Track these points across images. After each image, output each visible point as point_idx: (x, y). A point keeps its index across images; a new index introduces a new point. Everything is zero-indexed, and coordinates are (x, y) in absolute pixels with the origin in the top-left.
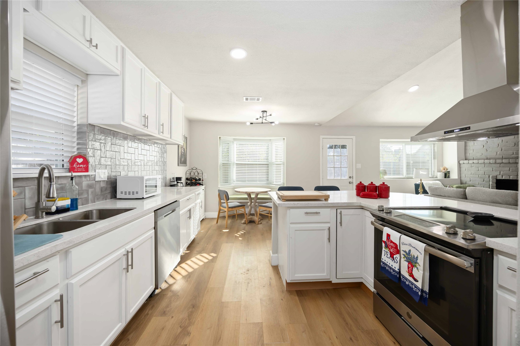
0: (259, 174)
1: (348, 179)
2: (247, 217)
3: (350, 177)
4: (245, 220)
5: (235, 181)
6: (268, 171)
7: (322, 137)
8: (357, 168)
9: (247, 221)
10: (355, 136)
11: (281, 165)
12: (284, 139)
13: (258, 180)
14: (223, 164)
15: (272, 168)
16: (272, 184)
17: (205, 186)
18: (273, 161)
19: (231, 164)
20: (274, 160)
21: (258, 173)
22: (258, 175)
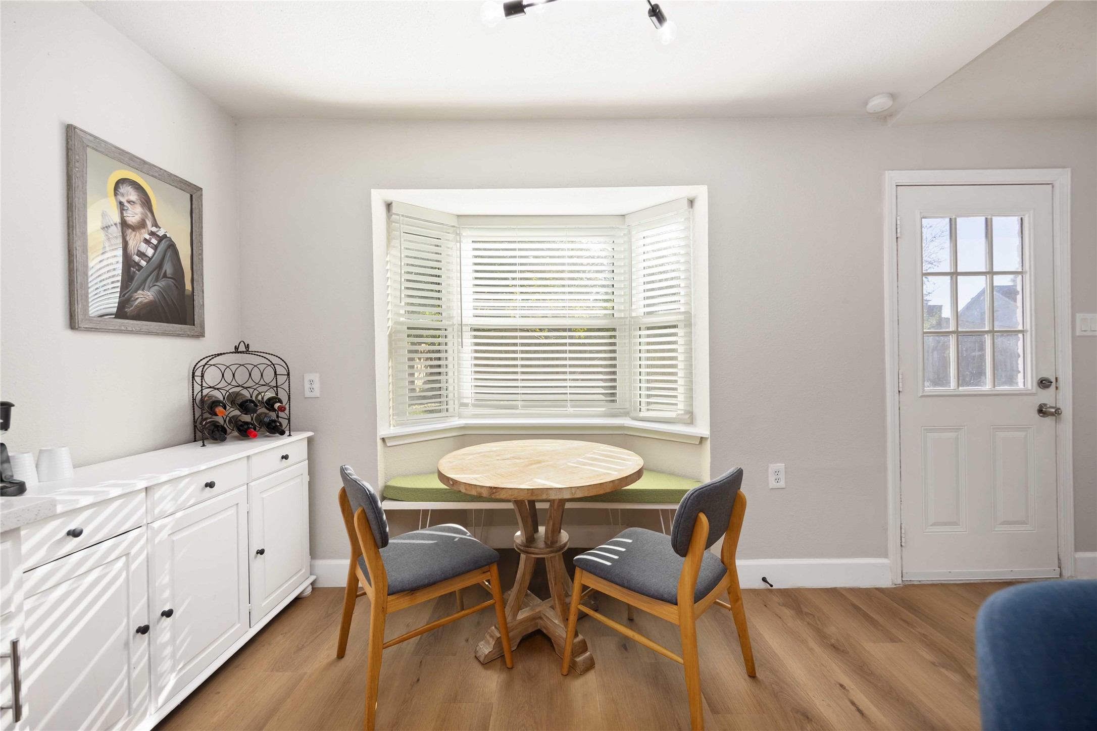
0: (574, 373)
1: (1034, 394)
2: (509, 619)
3: (1044, 383)
4: (498, 641)
5: (466, 405)
6: (615, 359)
7: (892, 177)
8: (1078, 333)
9: (509, 640)
10: (1069, 171)
11: (675, 327)
12: (691, 202)
13: (569, 397)
14: (408, 328)
15: (630, 342)
16: (633, 414)
17: (310, 434)
18: (634, 314)
19: (450, 329)
20: (639, 309)
21: (568, 370)
22: (568, 377)
